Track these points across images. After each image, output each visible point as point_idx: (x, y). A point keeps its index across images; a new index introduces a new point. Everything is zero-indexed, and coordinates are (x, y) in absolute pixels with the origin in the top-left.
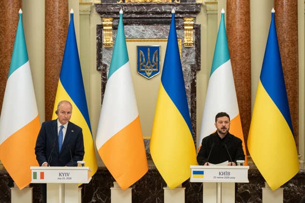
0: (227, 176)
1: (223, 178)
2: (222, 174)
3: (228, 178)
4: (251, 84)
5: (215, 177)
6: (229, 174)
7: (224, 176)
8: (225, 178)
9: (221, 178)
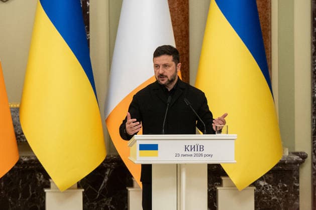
0: (199, 152)
1: (191, 155)
2: (189, 148)
3: (201, 155)
4: (188, 8)
5: (177, 155)
6: (202, 148)
7: (193, 153)
8: (196, 155)
9: (188, 156)
